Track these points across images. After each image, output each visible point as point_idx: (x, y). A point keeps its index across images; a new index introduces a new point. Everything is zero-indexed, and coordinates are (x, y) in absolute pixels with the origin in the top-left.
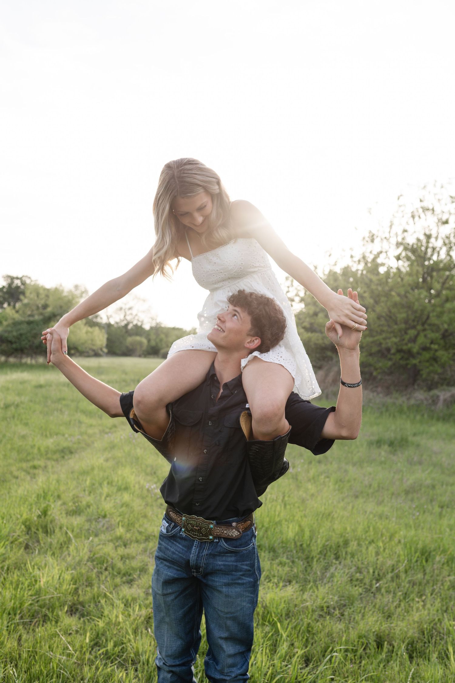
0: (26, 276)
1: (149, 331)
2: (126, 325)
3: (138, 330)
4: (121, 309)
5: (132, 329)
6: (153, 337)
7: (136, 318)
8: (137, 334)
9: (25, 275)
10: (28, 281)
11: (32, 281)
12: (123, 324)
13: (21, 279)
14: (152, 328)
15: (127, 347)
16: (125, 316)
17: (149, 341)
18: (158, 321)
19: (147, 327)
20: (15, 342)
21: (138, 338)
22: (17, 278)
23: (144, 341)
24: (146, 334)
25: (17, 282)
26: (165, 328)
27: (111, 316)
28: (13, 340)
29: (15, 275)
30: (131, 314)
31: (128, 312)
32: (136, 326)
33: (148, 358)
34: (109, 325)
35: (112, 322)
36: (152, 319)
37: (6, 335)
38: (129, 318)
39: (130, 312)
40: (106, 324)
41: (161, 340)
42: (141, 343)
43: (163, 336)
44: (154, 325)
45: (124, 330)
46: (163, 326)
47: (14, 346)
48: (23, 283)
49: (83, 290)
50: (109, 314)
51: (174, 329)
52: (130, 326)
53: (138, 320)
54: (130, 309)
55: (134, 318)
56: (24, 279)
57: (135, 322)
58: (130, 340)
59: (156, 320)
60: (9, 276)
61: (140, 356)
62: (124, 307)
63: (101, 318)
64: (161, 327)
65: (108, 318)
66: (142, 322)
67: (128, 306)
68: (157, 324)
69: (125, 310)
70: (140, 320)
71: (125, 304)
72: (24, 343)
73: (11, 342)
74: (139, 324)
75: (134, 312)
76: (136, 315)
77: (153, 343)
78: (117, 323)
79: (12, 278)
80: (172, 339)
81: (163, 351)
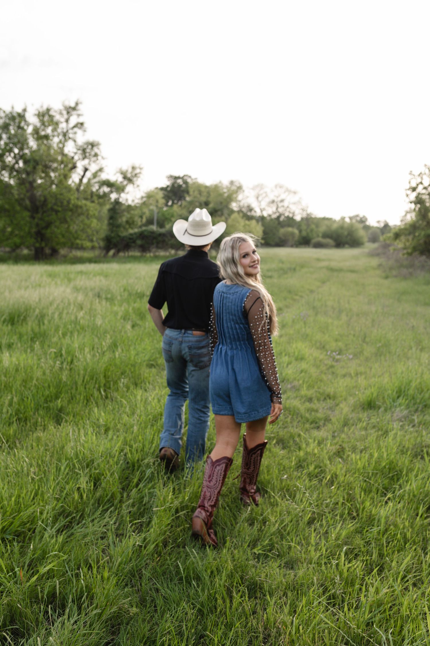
0: (186, 176)
1: (299, 222)
2: (279, 217)
3: (290, 221)
4: (273, 202)
5: (284, 221)
6: (304, 227)
7: (288, 210)
8: (289, 225)
10: (189, 180)
11: (192, 179)
12: (276, 216)
13: (182, 178)
14: (302, 219)
15: (280, 238)
16: (277, 209)
17: (300, 231)
18: (309, 212)
19: (298, 218)
21: (290, 229)
22: (179, 178)
23: (296, 231)
24: (298, 225)
25: (180, 181)
26: (316, 218)
27: (264, 209)
29: (177, 175)
30: (283, 206)
31: (280, 205)
32: (288, 217)
33: (300, 247)
34: (262, 218)
35: (265, 214)
36: (303, 210)
38: (281, 210)
39: (281, 204)
40: (260, 216)
41: (312, 231)
42: (293, 234)
43: (313, 226)
44: (305, 215)
45: (277, 222)
46: (313, 216)
48: (186, 182)
49: (238, 185)
50: (262, 207)
51: (324, 219)
52: (282, 219)
53: (290, 212)
54: (282, 201)
55: (286, 210)
56: (185, 178)
57: (287, 214)
58: (282, 231)
59: (306, 211)
60: (171, 176)
61: (292, 246)
62: (276, 199)
63: (255, 212)
64: (311, 218)
65: (262, 211)
66: (293, 213)
67: (280, 199)
68: (308, 215)
69: (277, 202)
70: (292, 211)
71: (278, 197)
74: (291, 215)
75: (286, 204)
76: (288, 207)
77: (304, 234)
78: (270, 216)
79: (176, 178)
80: (323, 229)
81: (314, 241)
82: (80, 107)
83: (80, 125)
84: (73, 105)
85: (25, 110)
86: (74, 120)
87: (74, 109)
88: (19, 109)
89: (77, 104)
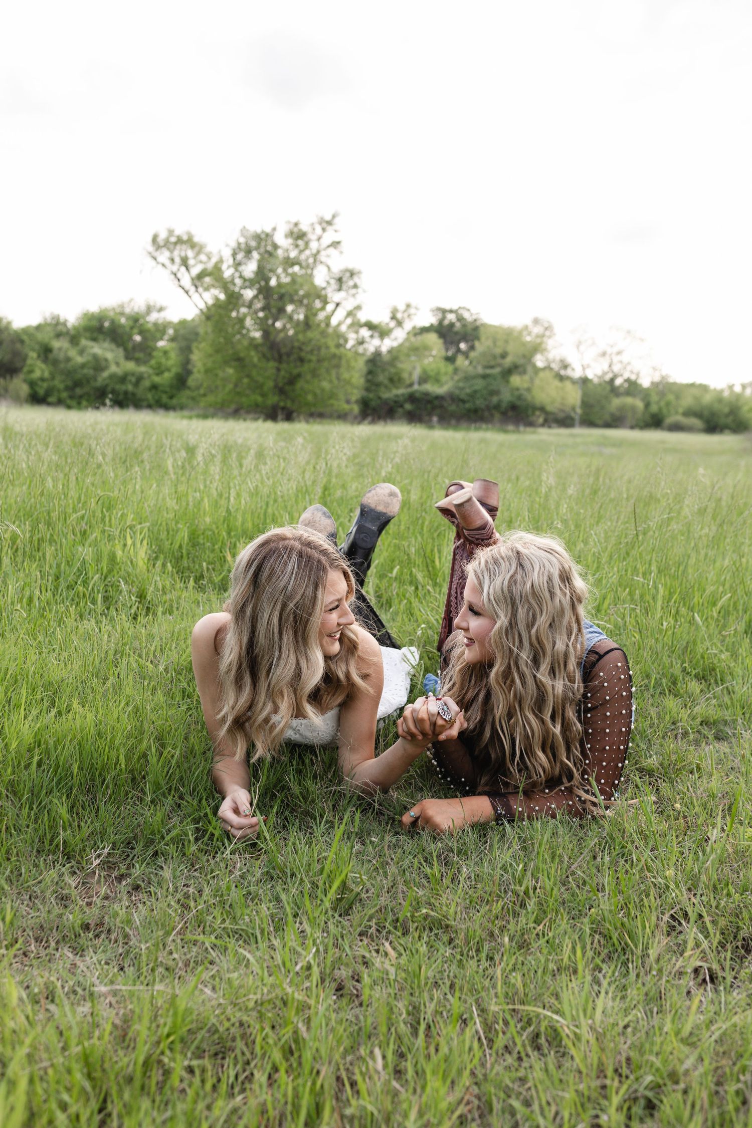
0: (464, 308)
1: (647, 389)
2: (612, 380)
3: (632, 387)
4: (604, 354)
5: (621, 386)
6: (654, 398)
7: (629, 368)
8: (628, 393)
9: (462, 306)
10: (466, 315)
11: (472, 315)
12: (608, 377)
13: (456, 312)
14: (654, 384)
15: (612, 414)
16: (610, 366)
17: (647, 405)
18: (664, 374)
19: (645, 382)
20: (468, 401)
21: (629, 400)
22: (451, 311)
23: (640, 404)
24: (645, 394)
25: (451, 317)
26: (675, 384)
27: (588, 366)
28: (466, 398)
29: (447, 306)
30: (621, 362)
31: (616, 359)
32: (628, 380)
33: (644, 431)
34: (585, 381)
35: (590, 374)
36: (655, 369)
37: (457, 392)
38: (616, 368)
39: (619, 358)
40: (581, 378)
41: (668, 404)
42: (633, 408)
43: (671, 397)
44: (657, 379)
45: (608, 388)
46: (671, 380)
47: (467, 406)
48: (460, 319)
49: (546, 325)
50: (585, 363)
51: (692, 386)
53: (632, 372)
54: (619, 353)
55: (625, 368)
56: (460, 312)
57: (626, 376)
58: (616, 402)
59: (661, 371)
60: (439, 309)
61: (632, 427)
62: (609, 351)
63: (573, 369)
64: (668, 383)
65: (584, 369)
66: (638, 375)
67: (615, 350)
68: (663, 377)
69: (611, 355)
70: (635, 371)
71: (612, 346)
72: (480, 403)
73: (463, 401)
74: (633, 377)
75: (625, 358)
76: (629, 363)
77: (654, 408)
78: (599, 377)
79: (444, 312)
80: (687, 401)
81: (669, 420)
82: (336, 220)
83: (335, 244)
84: (328, 218)
85: (274, 229)
86: (328, 237)
87: (329, 223)
88: (268, 230)
89: (334, 217)
